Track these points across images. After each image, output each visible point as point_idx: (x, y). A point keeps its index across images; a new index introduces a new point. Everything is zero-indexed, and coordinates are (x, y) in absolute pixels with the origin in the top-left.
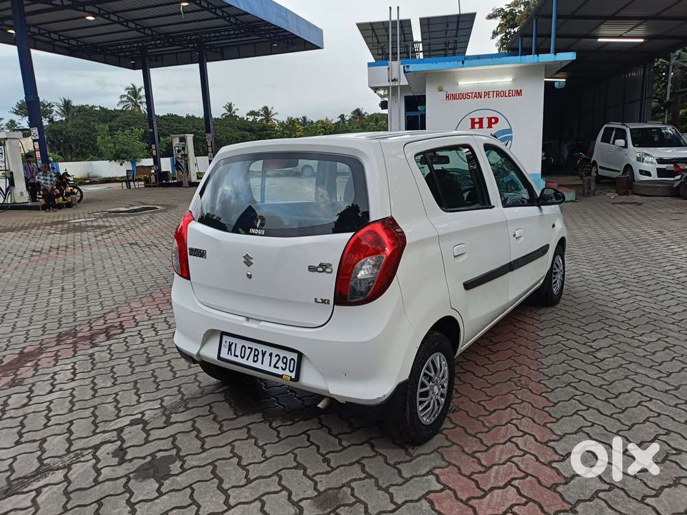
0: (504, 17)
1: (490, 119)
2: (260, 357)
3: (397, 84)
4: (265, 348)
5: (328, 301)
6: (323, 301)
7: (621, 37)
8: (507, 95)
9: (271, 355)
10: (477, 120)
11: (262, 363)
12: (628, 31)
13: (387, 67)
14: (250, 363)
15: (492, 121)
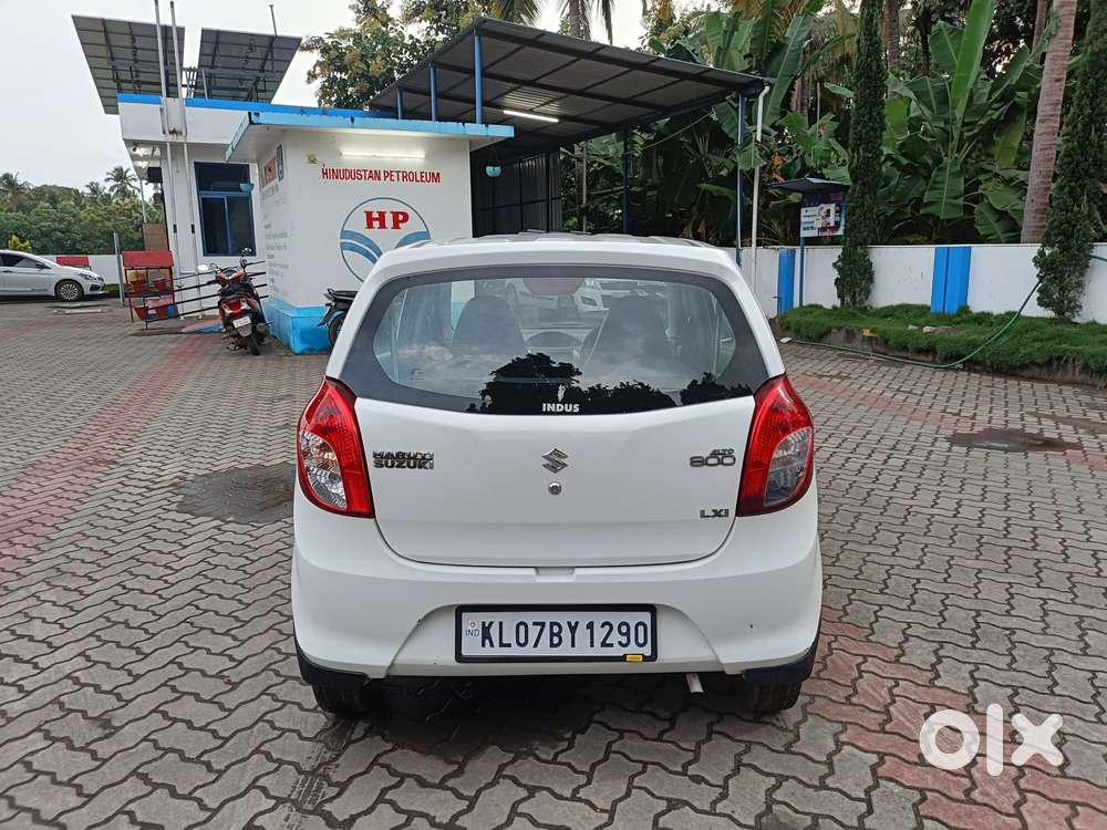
0: (325, 51)
1: (395, 215)
2: (566, 634)
3: (181, 139)
4: (573, 617)
5: (727, 511)
6: (717, 514)
7: (531, 111)
8: (419, 178)
9: (590, 626)
10: (376, 215)
11: (573, 645)
12: (542, 105)
13: (159, 106)
14: (544, 649)
15: (400, 219)
